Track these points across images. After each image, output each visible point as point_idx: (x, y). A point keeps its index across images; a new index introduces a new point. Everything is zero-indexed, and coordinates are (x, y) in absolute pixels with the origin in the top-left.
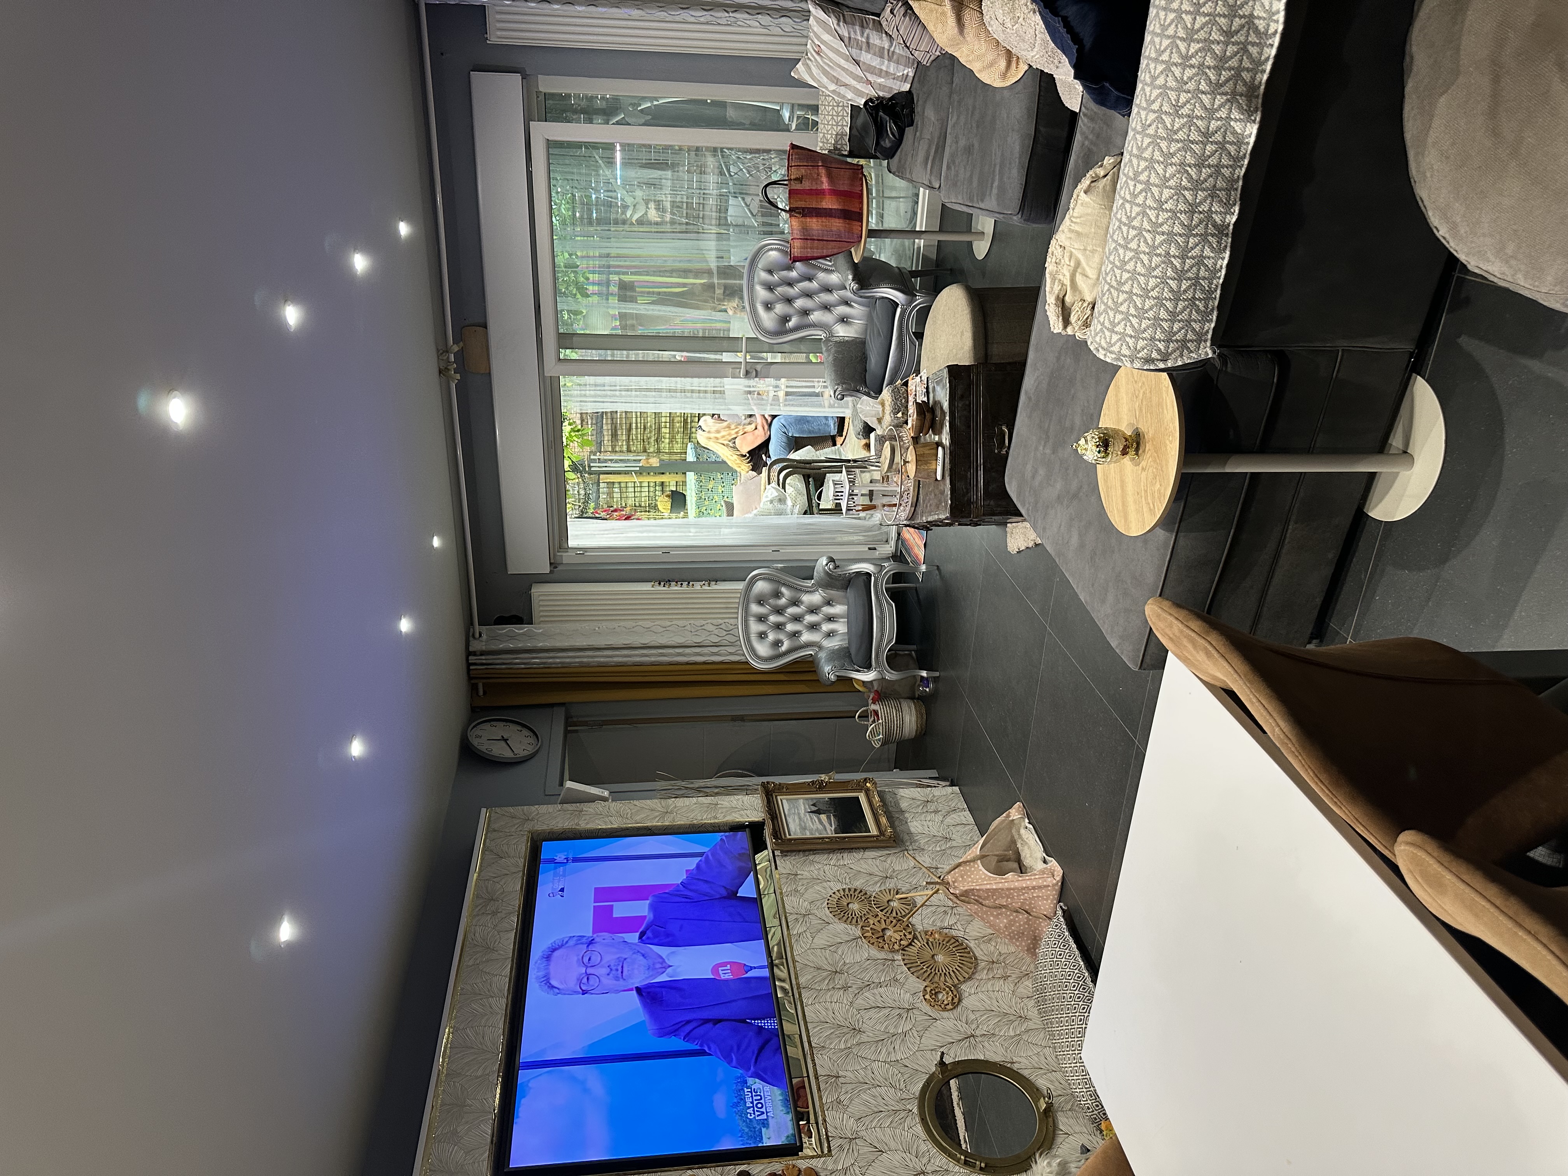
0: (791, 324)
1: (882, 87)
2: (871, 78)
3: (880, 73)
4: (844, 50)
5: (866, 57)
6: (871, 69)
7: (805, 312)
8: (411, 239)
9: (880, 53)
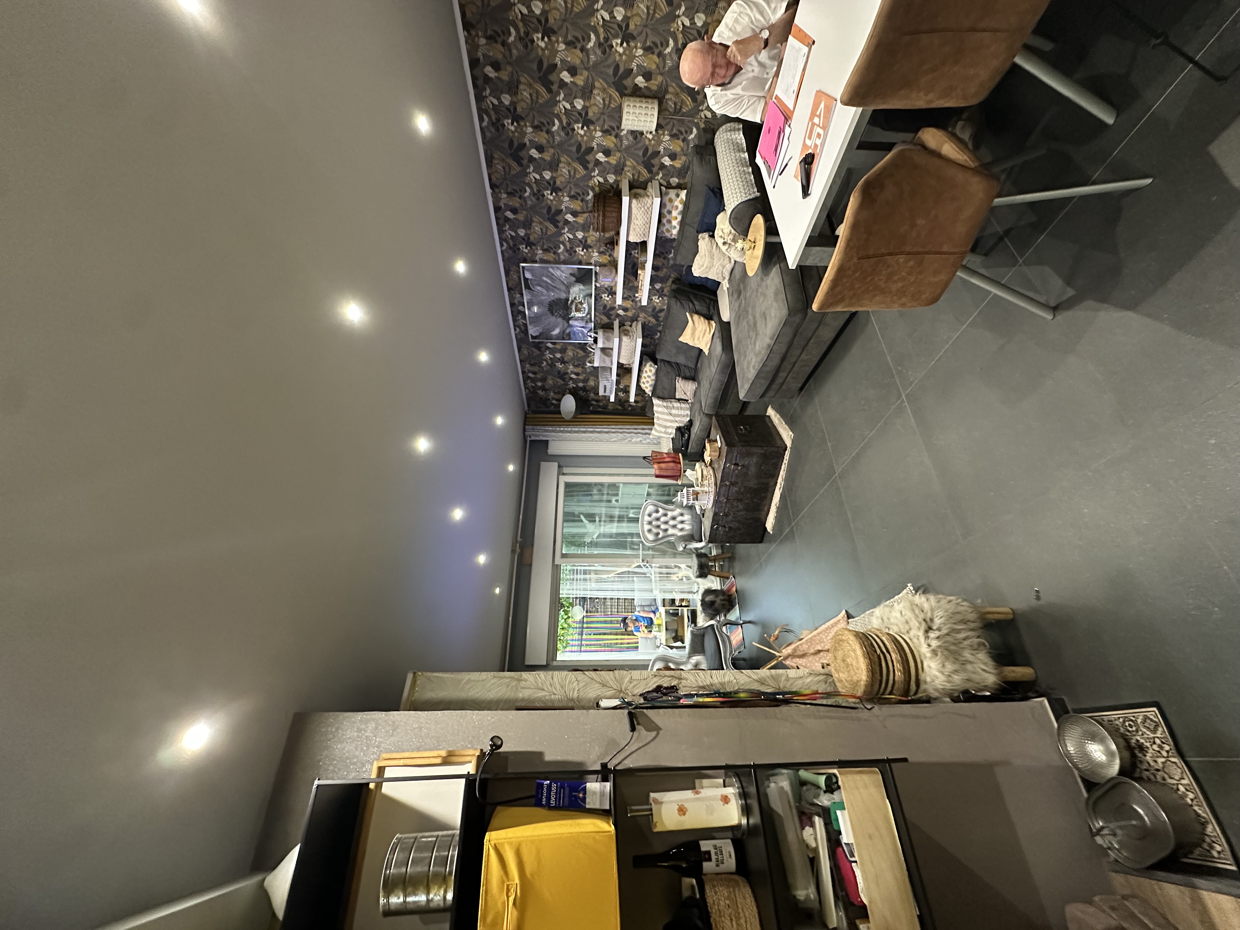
0: (660, 536)
1: (680, 422)
2: (677, 419)
3: (679, 416)
4: (666, 411)
5: (674, 412)
6: (676, 416)
7: (666, 530)
8: (514, 471)
9: (678, 408)
